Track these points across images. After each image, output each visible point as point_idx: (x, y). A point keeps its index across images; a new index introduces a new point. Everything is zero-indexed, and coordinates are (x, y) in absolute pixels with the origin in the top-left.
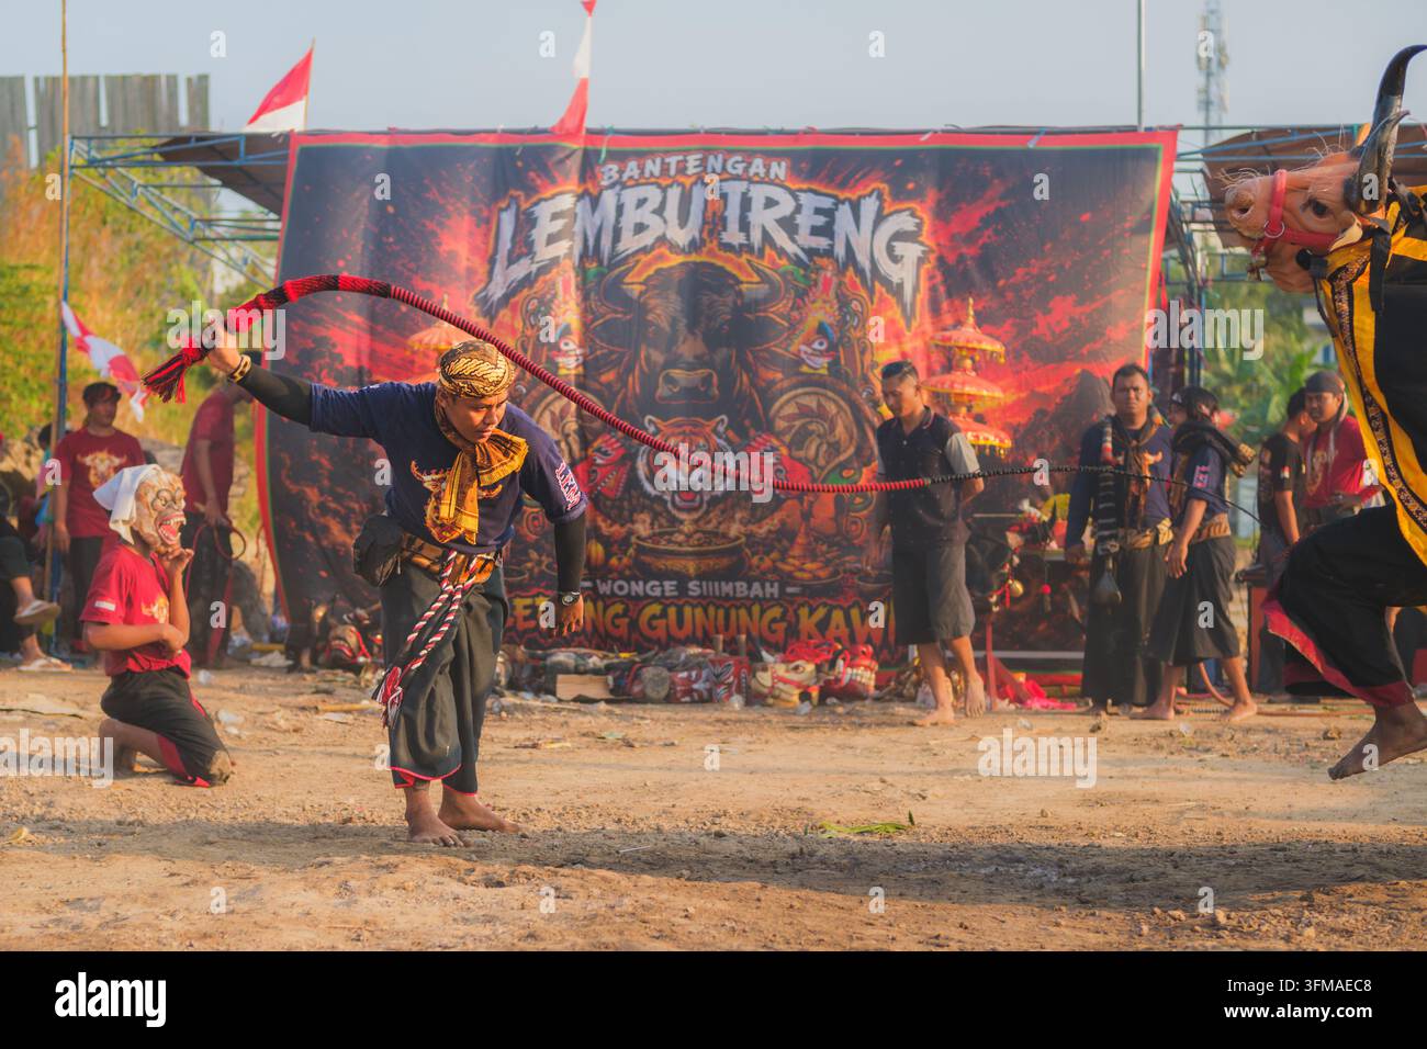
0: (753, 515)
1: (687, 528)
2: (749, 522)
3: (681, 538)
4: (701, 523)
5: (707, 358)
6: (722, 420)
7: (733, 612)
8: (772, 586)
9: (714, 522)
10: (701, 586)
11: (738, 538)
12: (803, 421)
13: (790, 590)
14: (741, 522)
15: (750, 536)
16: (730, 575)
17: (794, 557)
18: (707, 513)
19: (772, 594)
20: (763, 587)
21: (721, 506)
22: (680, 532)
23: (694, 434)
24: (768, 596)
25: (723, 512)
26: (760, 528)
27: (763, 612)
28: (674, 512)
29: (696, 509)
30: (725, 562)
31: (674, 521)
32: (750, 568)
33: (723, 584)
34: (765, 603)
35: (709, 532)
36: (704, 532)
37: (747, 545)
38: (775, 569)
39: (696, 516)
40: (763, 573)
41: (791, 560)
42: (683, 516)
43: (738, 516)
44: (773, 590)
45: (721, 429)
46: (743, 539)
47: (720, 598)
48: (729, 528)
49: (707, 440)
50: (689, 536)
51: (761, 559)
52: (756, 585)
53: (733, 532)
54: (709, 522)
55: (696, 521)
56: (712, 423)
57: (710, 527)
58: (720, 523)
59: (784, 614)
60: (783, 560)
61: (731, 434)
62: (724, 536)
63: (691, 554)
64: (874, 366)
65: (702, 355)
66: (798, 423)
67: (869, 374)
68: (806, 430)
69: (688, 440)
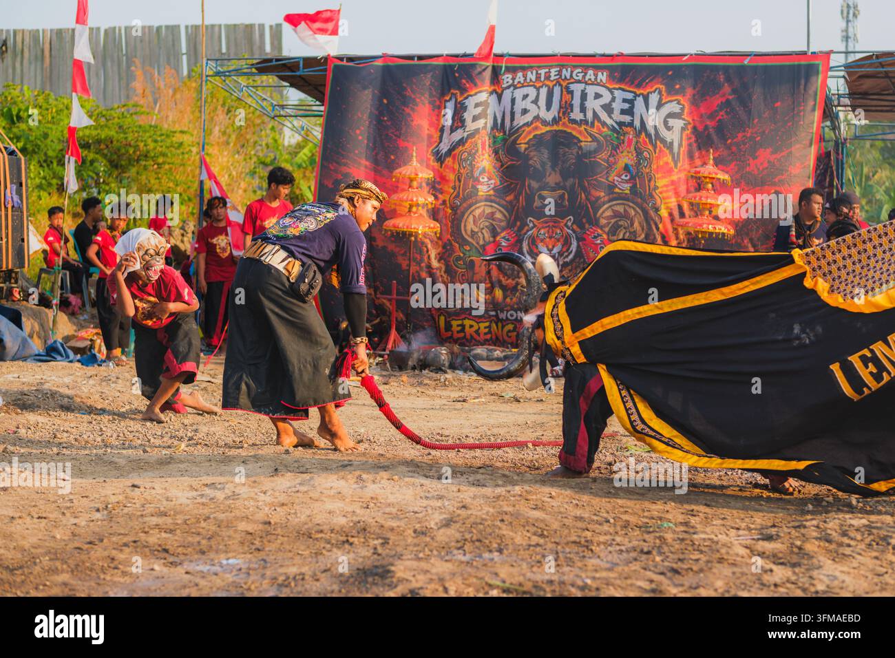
5: (562, 184)
6: (570, 219)
12: (616, 220)
21: (570, 267)
23: (554, 227)
25: (570, 271)
45: (569, 224)
49: (561, 230)
56: (565, 221)
61: (575, 227)
64: (656, 188)
65: (559, 183)
66: (613, 221)
67: (654, 193)
68: (618, 224)
69: (551, 230)
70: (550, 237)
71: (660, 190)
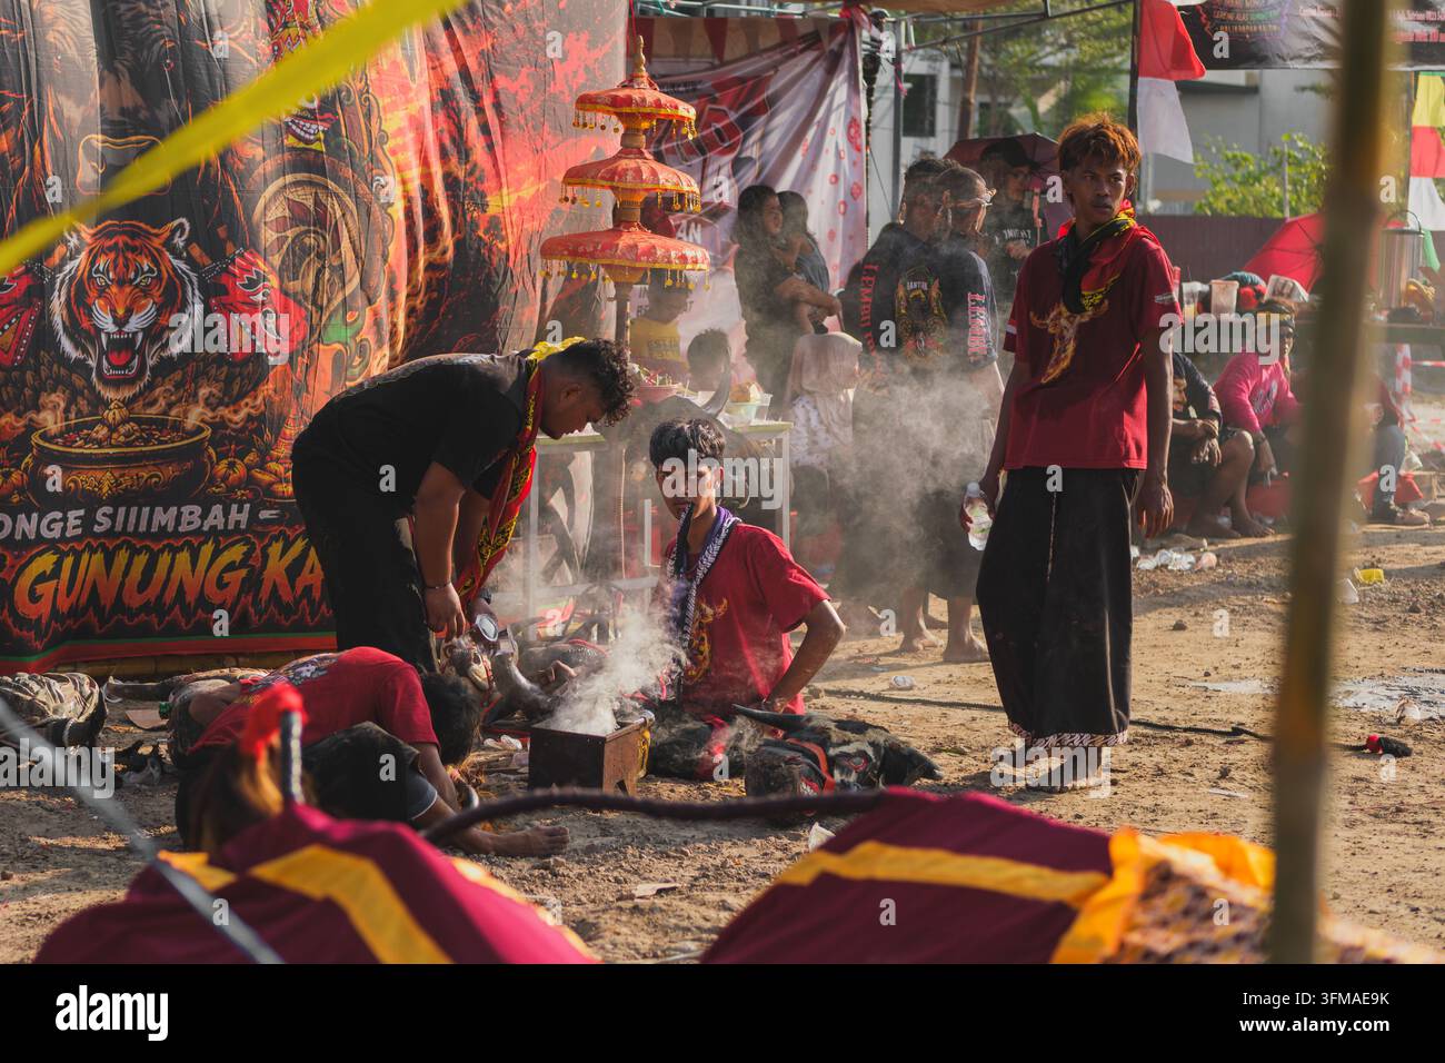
0: (226, 391)
1: (112, 415)
2: (221, 403)
3: (101, 432)
4: (138, 406)
5: (143, 114)
6: (181, 226)
7: (165, 559)
8: (240, 511)
9: (162, 402)
10: (113, 517)
11: (199, 430)
12: (297, 230)
13: (265, 514)
14: (207, 404)
15: (219, 426)
16: (172, 495)
17: (277, 460)
18: (151, 387)
19: (238, 523)
20: (226, 513)
21: (178, 376)
22: (103, 422)
23: (134, 249)
24: (231, 527)
25: (178, 386)
26: (236, 412)
27: (216, 554)
28: (99, 387)
29: (130, 382)
30: (171, 471)
31: (99, 403)
32: (212, 482)
33: (159, 509)
34: (223, 538)
35: (150, 421)
36: (138, 421)
37: (212, 442)
38: (250, 481)
39: (128, 393)
40: (231, 489)
41: (273, 466)
42: (109, 394)
43: (203, 392)
44: (239, 516)
45: (179, 241)
46: (208, 433)
47: (148, 534)
48: (186, 413)
49: (155, 261)
50: (113, 428)
51: (231, 465)
52: (217, 509)
53: (192, 420)
54: (153, 403)
55: (128, 403)
56: (165, 231)
57: (153, 411)
58: (170, 406)
59: (247, 555)
60: (262, 466)
61: (196, 251)
62: (177, 426)
63: (107, 459)
64: (384, 138)
65: (137, 110)
66: (290, 234)
67: (379, 152)
68: (303, 245)
69: (121, 261)
70: (121, 282)
71: (391, 144)
